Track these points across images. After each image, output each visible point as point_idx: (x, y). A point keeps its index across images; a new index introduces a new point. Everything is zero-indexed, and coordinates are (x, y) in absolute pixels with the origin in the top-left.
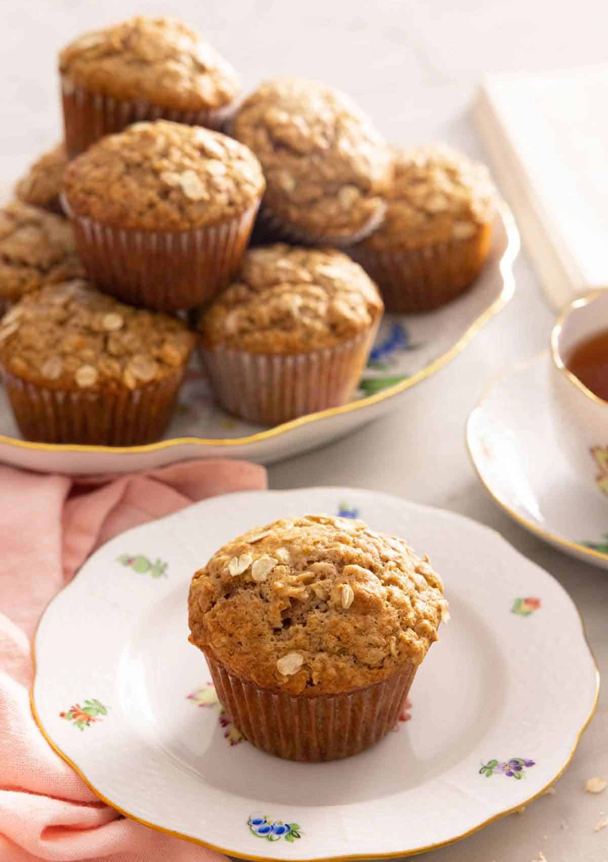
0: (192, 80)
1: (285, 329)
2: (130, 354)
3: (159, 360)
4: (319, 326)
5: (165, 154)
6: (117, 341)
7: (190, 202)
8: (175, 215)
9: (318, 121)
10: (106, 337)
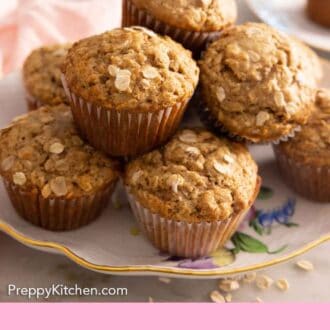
0: (186, 8)
1: (163, 198)
2: (57, 173)
3: (75, 184)
4: (187, 206)
5: (123, 52)
6: (53, 161)
7: (117, 91)
8: (103, 97)
9: (262, 61)
10: (49, 156)
